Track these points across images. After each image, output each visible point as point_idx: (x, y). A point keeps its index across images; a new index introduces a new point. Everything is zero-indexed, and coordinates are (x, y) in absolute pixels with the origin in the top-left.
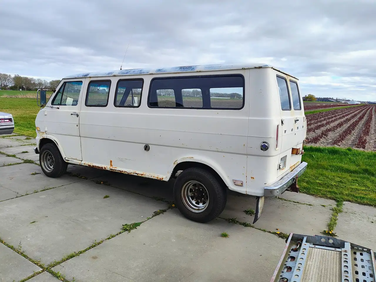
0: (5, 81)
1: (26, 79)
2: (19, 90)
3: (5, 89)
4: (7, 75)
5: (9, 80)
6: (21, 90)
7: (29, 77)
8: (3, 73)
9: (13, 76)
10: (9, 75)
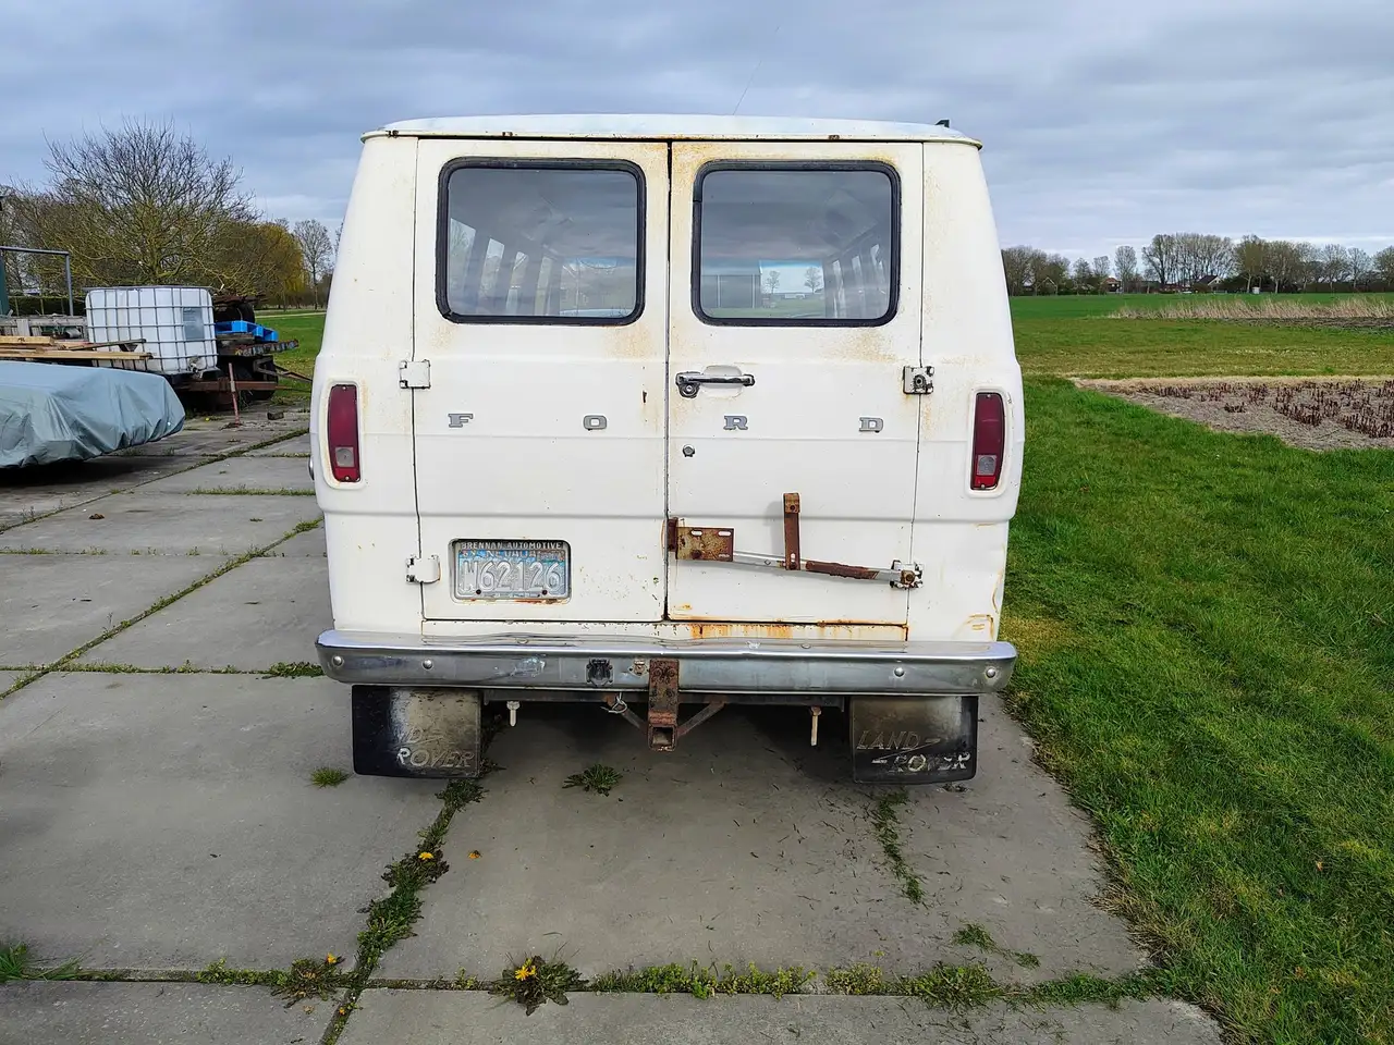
0: (1210, 261)
1: (1282, 249)
2: (1251, 290)
3: (1206, 290)
4: (1218, 240)
5: (1222, 256)
6: (1256, 290)
7: (1294, 240)
8: (1205, 235)
9: (1237, 241)
10: (1225, 240)
